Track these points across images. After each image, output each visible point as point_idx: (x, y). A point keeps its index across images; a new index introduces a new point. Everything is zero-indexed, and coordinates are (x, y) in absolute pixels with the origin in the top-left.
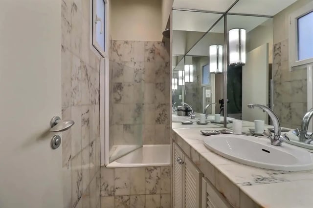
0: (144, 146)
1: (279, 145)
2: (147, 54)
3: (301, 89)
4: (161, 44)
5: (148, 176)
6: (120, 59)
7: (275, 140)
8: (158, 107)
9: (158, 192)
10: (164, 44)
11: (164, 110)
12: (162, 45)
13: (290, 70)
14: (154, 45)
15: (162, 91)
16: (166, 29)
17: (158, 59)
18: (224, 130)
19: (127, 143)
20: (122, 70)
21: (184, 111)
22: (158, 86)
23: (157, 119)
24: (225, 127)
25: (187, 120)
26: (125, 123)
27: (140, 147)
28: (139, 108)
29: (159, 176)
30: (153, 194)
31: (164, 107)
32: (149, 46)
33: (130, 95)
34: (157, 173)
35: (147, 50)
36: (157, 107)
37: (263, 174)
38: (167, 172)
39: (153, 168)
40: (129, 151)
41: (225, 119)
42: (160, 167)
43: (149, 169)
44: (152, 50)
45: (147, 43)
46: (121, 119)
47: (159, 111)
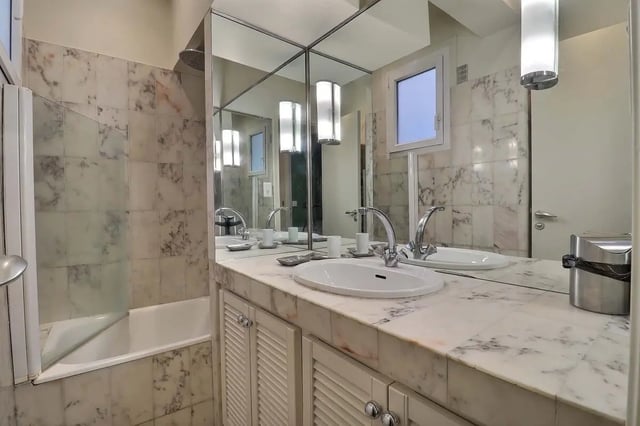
0: (131, 312)
1: (395, 266)
2: (135, 93)
3: (400, 186)
4: (170, 75)
5: (160, 375)
6: (51, 93)
7: (391, 259)
8: (168, 218)
9: (185, 403)
10: (180, 78)
11: (181, 225)
12: (172, 79)
13: (388, 157)
14: (152, 75)
15: (176, 182)
16: (188, 47)
17: (163, 108)
18: (312, 255)
19: (79, 312)
20: (60, 123)
21: (221, 225)
22: (165, 170)
23: (164, 247)
24: (310, 248)
25: (235, 241)
26: (72, 261)
27: (124, 317)
28: (115, 222)
29: (186, 368)
30: (174, 410)
31: (182, 217)
32: (141, 76)
33: (86, 189)
34: (182, 364)
35: (135, 83)
36: (165, 219)
37: (395, 305)
38: (204, 356)
39: (170, 355)
40: (96, 330)
41: (310, 236)
42: (188, 348)
43: (160, 360)
44: (148, 87)
45: (133, 67)
46: (58, 252)
47: (171, 226)
